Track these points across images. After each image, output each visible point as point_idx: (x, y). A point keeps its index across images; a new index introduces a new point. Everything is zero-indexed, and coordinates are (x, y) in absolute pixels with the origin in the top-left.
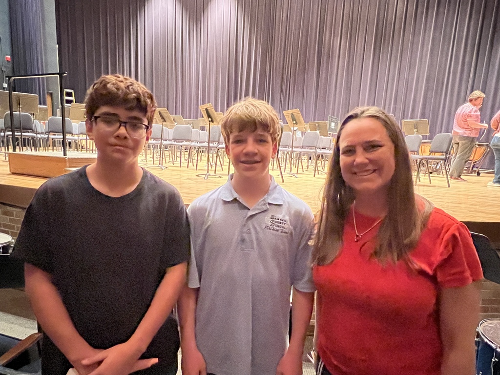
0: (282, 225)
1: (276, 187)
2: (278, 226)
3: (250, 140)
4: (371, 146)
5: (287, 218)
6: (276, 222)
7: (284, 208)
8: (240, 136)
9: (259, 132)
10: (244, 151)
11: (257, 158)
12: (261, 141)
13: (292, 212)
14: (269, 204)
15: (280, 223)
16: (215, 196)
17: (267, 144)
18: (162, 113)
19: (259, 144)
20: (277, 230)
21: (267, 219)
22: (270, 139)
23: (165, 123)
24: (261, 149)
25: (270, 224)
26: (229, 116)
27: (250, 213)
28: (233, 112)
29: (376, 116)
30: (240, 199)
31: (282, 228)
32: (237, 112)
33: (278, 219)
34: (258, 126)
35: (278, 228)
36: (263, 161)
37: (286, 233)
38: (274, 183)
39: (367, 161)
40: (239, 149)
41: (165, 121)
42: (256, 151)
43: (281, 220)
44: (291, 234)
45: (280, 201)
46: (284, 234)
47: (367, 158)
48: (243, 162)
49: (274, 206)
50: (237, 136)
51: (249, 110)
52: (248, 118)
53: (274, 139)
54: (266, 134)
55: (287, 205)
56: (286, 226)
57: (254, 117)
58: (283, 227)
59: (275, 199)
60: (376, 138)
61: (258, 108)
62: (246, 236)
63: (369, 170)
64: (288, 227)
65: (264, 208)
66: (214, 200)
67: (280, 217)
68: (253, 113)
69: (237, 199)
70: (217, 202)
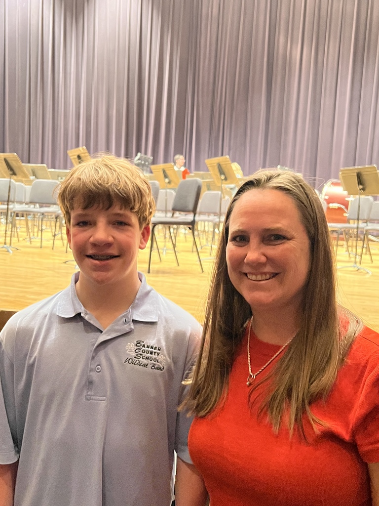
0: (153, 356)
1: (147, 294)
2: (147, 358)
3: (102, 222)
4: (273, 237)
5: (163, 344)
6: (144, 351)
7: (160, 328)
8: (85, 215)
9: (116, 209)
10: (92, 239)
11: (114, 251)
12: (121, 223)
13: (172, 334)
14: (135, 321)
15: (151, 353)
16: (47, 310)
17: (130, 228)
18: (9, 161)
19: (117, 228)
20: (145, 365)
21: (129, 347)
22: (134, 220)
23: (14, 177)
24: (120, 236)
25: (134, 354)
26: (70, 183)
27: (103, 338)
28: (75, 176)
29: (288, 190)
30: (86, 314)
31: (153, 362)
32: (82, 177)
33: (148, 347)
34: (115, 200)
35: (145, 361)
36: (123, 254)
37: (159, 368)
38: (144, 287)
39: (263, 259)
40: (84, 235)
41: (14, 174)
42: (110, 239)
43: (152, 348)
44: (169, 370)
45: (154, 317)
46: (157, 371)
47: (264, 255)
48: (90, 257)
49: (142, 325)
50: (80, 215)
51: (100, 175)
52: (97, 188)
53: (143, 220)
54: (128, 213)
55: (164, 323)
56: (160, 358)
57: (107, 186)
58: (155, 360)
59: (146, 313)
60: (281, 224)
61: (115, 171)
62: (95, 376)
63: (265, 274)
64: (164, 359)
65: (126, 328)
66: (46, 316)
67: (152, 342)
68: (106, 180)
69: (82, 315)
70: (50, 319)
